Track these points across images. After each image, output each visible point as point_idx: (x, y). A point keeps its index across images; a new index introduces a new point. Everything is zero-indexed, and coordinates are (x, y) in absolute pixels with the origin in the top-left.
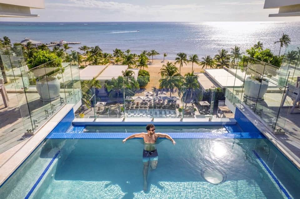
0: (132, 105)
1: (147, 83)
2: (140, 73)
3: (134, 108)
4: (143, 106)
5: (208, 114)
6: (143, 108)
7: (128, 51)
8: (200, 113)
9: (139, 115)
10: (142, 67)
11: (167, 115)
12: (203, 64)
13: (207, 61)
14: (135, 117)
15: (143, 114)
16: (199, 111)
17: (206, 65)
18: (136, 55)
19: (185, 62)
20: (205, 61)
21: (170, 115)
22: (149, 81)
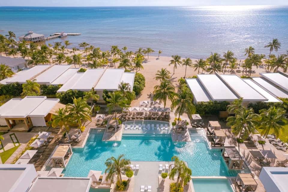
0: (129, 116)
1: (143, 89)
2: (136, 79)
3: (131, 119)
4: (139, 116)
5: (200, 127)
6: (139, 119)
7: (125, 48)
8: (192, 125)
9: (135, 128)
10: (138, 68)
11: (161, 128)
12: (195, 66)
13: (199, 64)
14: (132, 129)
15: (139, 127)
16: (191, 123)
17: (199, 67)
18: (133, 52)
19: (178, 64)
20: (198, 64)
21: (164, 128)
22: (145, 87)
